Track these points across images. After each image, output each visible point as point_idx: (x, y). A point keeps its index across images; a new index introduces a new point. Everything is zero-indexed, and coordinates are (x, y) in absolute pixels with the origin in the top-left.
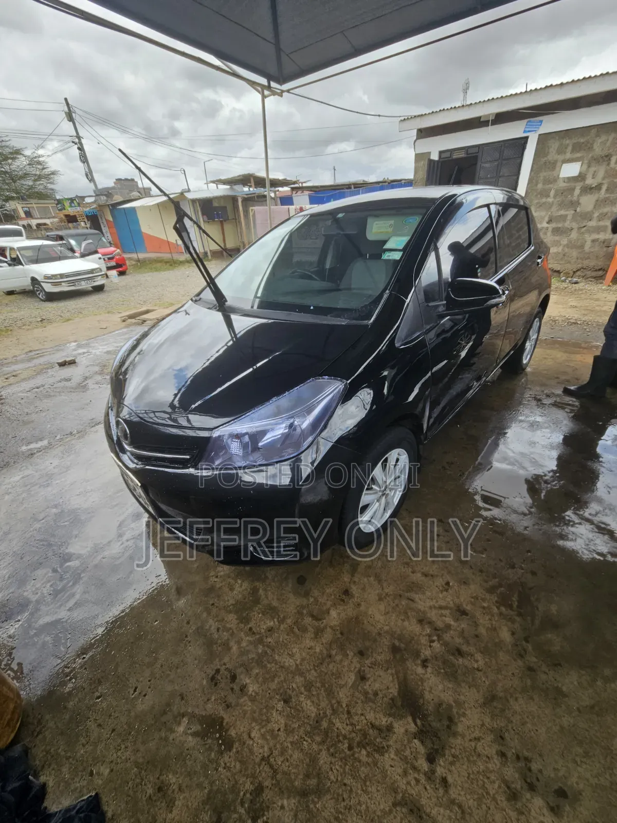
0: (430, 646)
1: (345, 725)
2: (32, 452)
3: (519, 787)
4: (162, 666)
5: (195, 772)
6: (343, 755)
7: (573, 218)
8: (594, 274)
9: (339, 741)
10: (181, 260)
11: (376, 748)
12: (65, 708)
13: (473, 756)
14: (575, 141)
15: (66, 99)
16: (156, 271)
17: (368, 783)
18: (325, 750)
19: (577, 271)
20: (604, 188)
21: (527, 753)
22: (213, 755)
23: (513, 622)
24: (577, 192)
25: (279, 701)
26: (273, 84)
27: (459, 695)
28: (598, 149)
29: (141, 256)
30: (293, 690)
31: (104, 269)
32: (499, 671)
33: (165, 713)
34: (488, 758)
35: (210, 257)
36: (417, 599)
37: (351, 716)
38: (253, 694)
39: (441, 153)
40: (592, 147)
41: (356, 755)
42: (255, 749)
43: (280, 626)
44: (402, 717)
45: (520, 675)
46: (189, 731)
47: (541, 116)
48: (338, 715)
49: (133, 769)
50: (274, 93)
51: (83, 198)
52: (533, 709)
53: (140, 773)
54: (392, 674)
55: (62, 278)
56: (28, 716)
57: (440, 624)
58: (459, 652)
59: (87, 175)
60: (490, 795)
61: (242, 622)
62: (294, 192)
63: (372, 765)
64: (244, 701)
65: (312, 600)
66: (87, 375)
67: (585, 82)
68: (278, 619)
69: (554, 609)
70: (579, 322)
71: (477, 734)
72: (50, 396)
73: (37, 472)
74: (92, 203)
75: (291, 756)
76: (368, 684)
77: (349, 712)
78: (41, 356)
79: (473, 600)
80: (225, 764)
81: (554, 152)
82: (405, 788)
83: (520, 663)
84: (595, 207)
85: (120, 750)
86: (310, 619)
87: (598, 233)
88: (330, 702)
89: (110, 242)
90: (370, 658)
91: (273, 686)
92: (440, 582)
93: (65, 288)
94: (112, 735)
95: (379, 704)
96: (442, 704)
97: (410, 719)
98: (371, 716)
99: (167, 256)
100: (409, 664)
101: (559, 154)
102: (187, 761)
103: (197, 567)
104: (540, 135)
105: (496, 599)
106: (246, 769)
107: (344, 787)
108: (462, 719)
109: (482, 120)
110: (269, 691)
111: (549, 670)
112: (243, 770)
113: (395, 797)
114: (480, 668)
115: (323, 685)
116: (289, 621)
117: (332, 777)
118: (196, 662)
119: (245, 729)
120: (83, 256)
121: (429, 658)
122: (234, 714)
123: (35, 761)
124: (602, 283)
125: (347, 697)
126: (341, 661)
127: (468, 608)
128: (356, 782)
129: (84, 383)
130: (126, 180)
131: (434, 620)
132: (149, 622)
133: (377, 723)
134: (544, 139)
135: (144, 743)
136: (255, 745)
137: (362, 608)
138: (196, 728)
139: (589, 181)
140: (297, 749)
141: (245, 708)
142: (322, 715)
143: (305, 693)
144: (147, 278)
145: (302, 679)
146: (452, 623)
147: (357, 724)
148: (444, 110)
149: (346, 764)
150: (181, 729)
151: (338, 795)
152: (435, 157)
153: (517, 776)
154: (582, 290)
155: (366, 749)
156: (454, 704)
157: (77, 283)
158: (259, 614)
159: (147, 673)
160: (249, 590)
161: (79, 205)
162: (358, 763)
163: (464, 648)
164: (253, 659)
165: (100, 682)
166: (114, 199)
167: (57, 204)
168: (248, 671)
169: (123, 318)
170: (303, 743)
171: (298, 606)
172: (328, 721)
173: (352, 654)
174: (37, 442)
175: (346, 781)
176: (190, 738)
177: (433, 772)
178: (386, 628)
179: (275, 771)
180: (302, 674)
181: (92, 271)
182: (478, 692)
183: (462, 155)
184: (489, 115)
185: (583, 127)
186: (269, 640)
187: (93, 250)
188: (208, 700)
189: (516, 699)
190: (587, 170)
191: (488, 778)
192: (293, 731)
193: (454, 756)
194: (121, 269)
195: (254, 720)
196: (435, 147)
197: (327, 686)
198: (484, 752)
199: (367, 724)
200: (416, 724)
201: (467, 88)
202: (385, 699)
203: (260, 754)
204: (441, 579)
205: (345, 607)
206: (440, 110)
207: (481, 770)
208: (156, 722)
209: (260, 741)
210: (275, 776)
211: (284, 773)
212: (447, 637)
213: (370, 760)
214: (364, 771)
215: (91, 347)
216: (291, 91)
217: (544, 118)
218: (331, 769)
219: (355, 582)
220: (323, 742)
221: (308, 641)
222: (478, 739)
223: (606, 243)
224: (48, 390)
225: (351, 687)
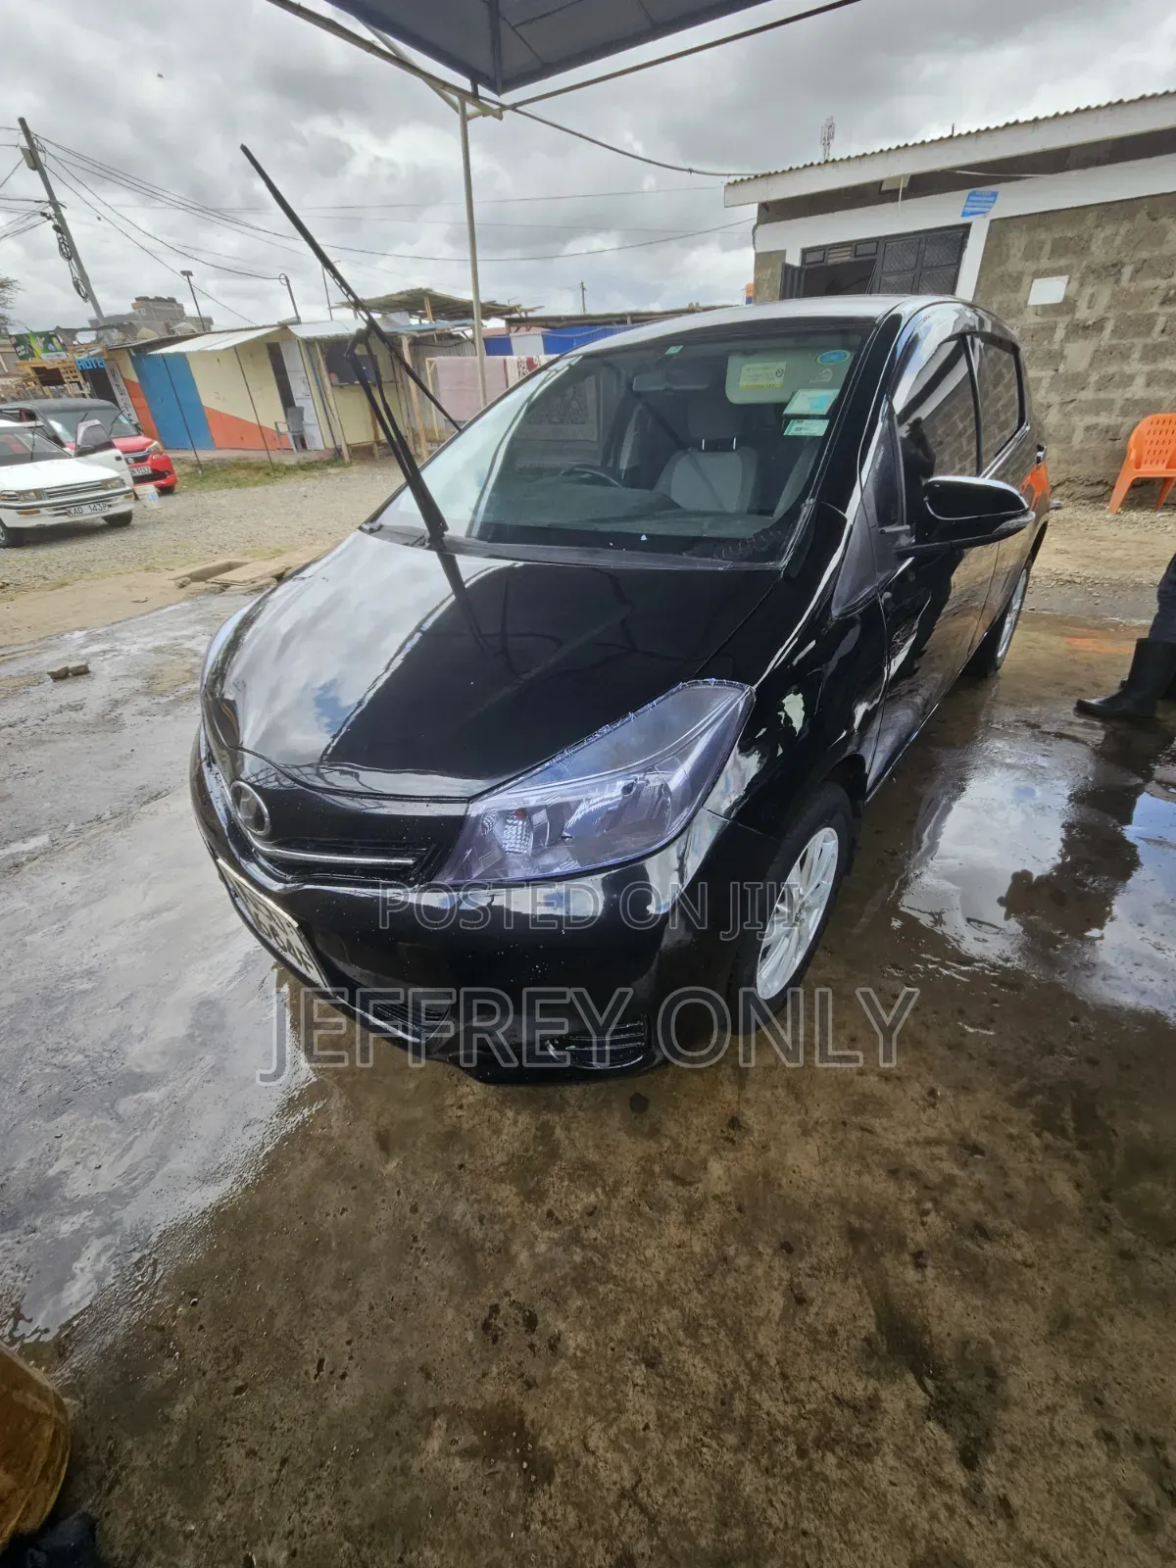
0: (923, 1224)
1: (781, 1403)
2: (17, 861)
3: (1152, 1503)
4: (371, 1308)
5: (482, 1538)
6: (790, 1470)
7: (1051, 384)
8: (1089, 491)
9: (776, 1440)
10: (287, 463)
11: (855, 1448)
12: (167, 1419)
13: (1050, 1445)
14: (1057, 236)
15: (22, 121)
16: (239, 486)
17: (852, 1526)
18: (750, 1461)
19: (1058, 485)
20: (1109, 326)
21: (1154, 1431)
22: (513, 1495)
23: (1074, 1162)
24: (1060, 334)
25: (636, 1363)
26: (483, 91)
27: (998, 1320)
28: (1099, 253)
29: (205, 455)
30: (662, 1337)
31: (129, 480)
32: (1066, 1263)
33: (392, 1412)
34: (1081, 1446)
35: (347, 458)
36: (879, 1130)
37: (791, 1384)
38: (579, 1354)
39: (805, 252)
40: (1089, 248)
41: (817, 1468)
42: (603, 1474)
43: (610, 1202)
44: (893, 1377)
45: (1108, 1270)
46: (453, 1449)
47: (994, 183)
48: (764, 1383)
49: (341, 1545)
50: (486, 112)
51: (71, 333)
52: (1146, 1337)
53: (358, 1552)
54: (858, 1287)
55: (39, 498)
56: (84, 1447)
57: (934, 1178)
58: (981, 1231)
59: (77, 286)
60: (1098, 1524)
61: (528, 1199)
62: (513, 329)
63: (852, 1485)
64: (561, 1372)
65: (667, 1144)
66: (118, 696)
67: (1078, 118)
68: (604, 1188)
69: (1144, 1129)
70: (1078, 580)
71: (1049, 1398)
72: (43, 742)
73: (32, 903)
74: (93, 342)
75: (681, 1482)
76: (813, 1310)
77: (784, 1376)
78: (10, 660)
79: (987, 1122)
80: (544, 1514)
81: (1019, 255)
82: (927, 1527)
83: (1102, 1243)
84: (1091, 365)
85: (306, 1504)
86: (670, 1183)
87: (1097, 414)
88: (743, 1357)
89: (136, 425)
90: (807, 1258)
91: (618, 1331)
92: (916, 1089)
93: (46, 519)
94: (284, 1471)
95: (842, 1353)
96: (968, 1342)
97: (910, 1378)
98: (830, 1380)
99: (257, 456)
100: (887, 1261)
101: (1027, 260)
102: (460, 1516)
103: (417, 1088)
104: (992, 221)
105: (1032, 1117)
106: (591, 1522)
107: (804, 1540)
108: (1014, 1369)
109: (884, 188)
110: (612, 1344)
111: (1161, 1255)
112: (585, 1524)
113: (913, 1551)
114: (1030, 1261)
115: (722, 1323)
116: (627, 1190)
117: (775, 1521)
118: (445, 1293)
119: (574, 1433)
120: (82, 452)
121: (924, 1247)
122: (545, 1400)
123: (112, 1549)
124: (1104, 508)
125: (776, 1343)
126: (750, 1267)
127: (983, 1139)
128: (827, 1526)
129: (113, 714)
130: (159, 300)
131: (919, 1168)
132: (328, 1215)
133: (847, 1395)
134: (1000, 229)
135: (357, 1483)
136: (600, 1464)
137: (772, 1154)
138: (467, 1439)
139: (1083, 313)
140: (693, 1466)
141: (566, 1385)
142: (730, 1386)
143: (688, 1342)
144: (221, 499)
145: (676, 1312)
146: (956, 1171)
147: (805, 1399)
148: (812, 164)
149: (798, 1489)
150: (434, 1445)
151: (794, 1556)
152: (794, 259)
153: (1144, 1478)
154: (1070, 521)
155: (834, 1453)
156: (992, 1341)
157: (72, 510)
158: (562, 1180)
159: (342, 1324)
160: (533, 1130)
161: (64, 347)
162: (823, 1484)
163: (990, 1222)
164: (564, 1278)
165: (238, 1356)
166: (139, 335)
167: (15, 346)
168: (559, 1301)
169: (180, 581)
170: (701, 1453)
171: (642, 1158)
172: (745, 1398)
173: (770, 1251)
174: (23, 838)
175: (805, 1525)
176: (458, 1463)
177: (979, 1487)
178: (829, 1191)
179: (653, 1520)
180: (673, 1302)
181: (104, 484)
182: (1035, 1310)
183: (845, 257)
184: (898, 178)
185: (1072, 208)
186: (593, 1233)
187: (103, 441)
188: (484, 1375)
189: (1112, 1320)
190: (1079, 293)
191: (1090, 1489)
192: (675, 1427)
193: (1013, 1450)
194: (162, 482)
195: (589, 1410)
196: (796, 240)
197: (729, 1322)
198: (1068, 1434)
199: (827, 1398)
200: (925, 1390)
201: (831, 137)
202: (852, 1341)
203: (615, 1483)
204: (917, 1084)
205: (739, 1154)
206: (805, 166)
207: (1072, 1475)
208: (376, 1435)
209: (609, 1455)
210: (655, 1528)
211: (674, 1521)
212: (951, 1201)
213: (845, 1475)
214: (838, 1499)
215: (117, 640)
216: (519, 108)
217: (1002, 188)
218: (771, 1502)
219: (747, 1101)
220: (743, 1445)
221: (673, 1230)
222: (1051, 1409)
223: (1110, 433)
224: (37, 729)
225: (782, 1318)
